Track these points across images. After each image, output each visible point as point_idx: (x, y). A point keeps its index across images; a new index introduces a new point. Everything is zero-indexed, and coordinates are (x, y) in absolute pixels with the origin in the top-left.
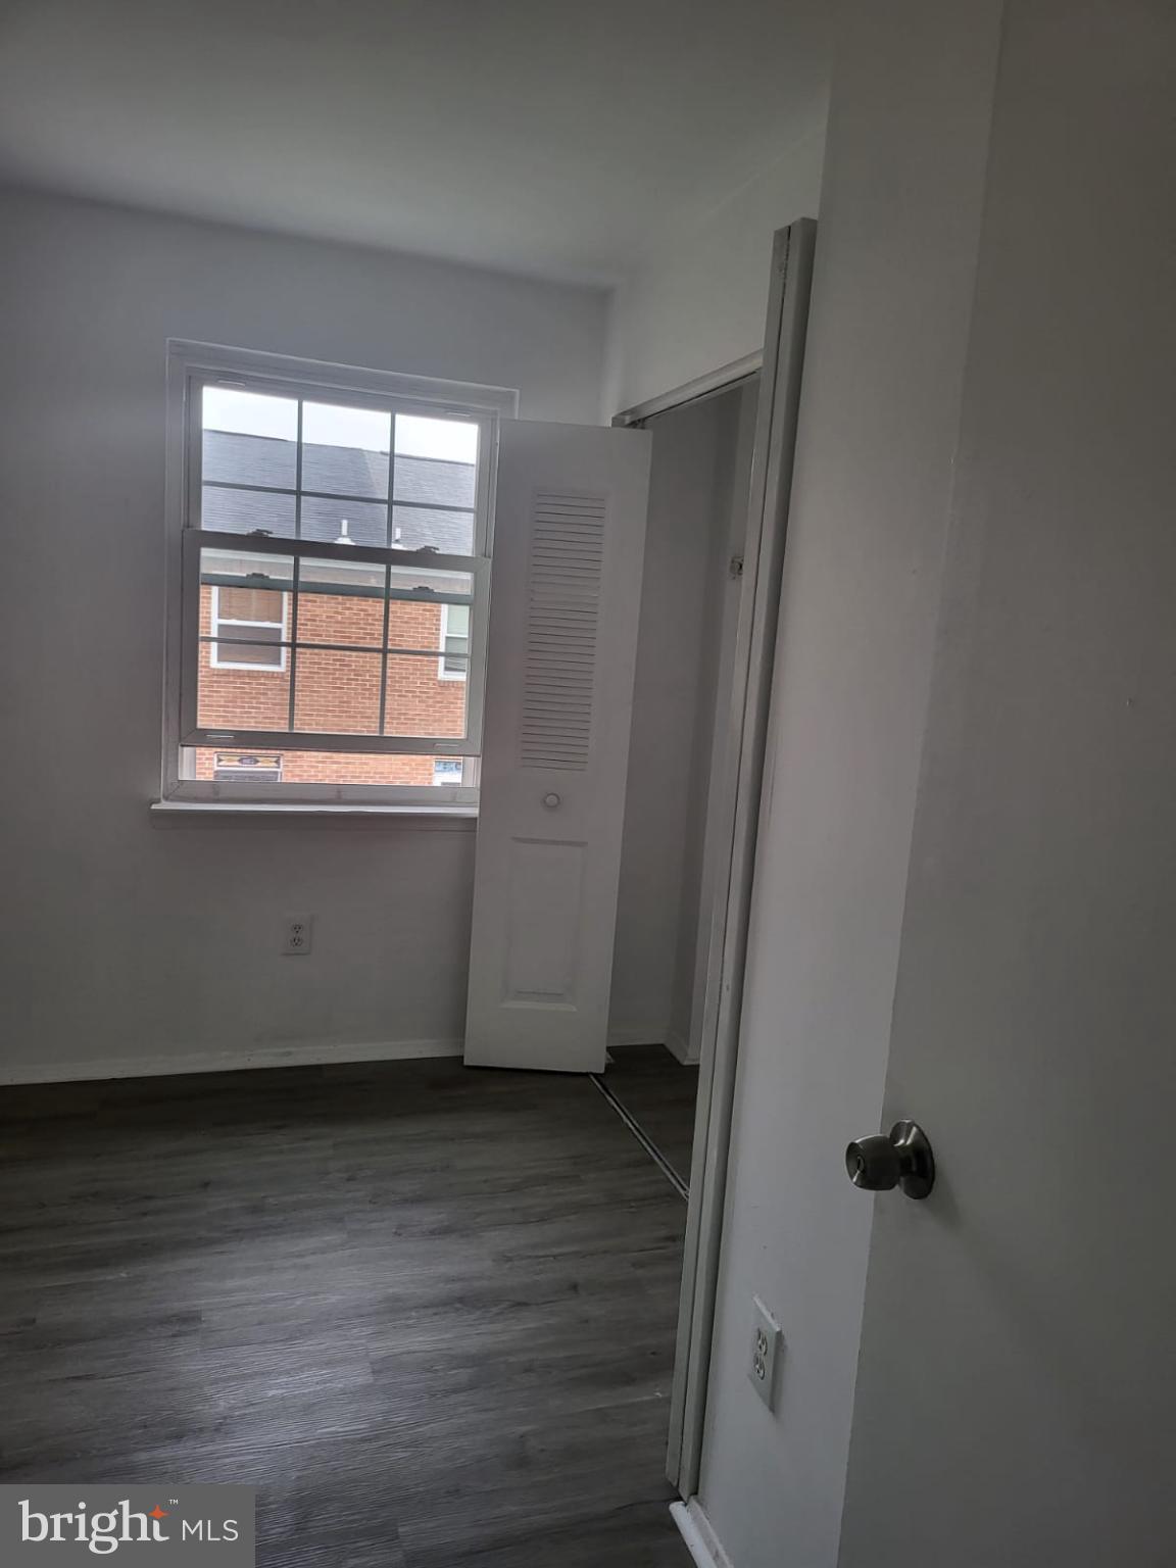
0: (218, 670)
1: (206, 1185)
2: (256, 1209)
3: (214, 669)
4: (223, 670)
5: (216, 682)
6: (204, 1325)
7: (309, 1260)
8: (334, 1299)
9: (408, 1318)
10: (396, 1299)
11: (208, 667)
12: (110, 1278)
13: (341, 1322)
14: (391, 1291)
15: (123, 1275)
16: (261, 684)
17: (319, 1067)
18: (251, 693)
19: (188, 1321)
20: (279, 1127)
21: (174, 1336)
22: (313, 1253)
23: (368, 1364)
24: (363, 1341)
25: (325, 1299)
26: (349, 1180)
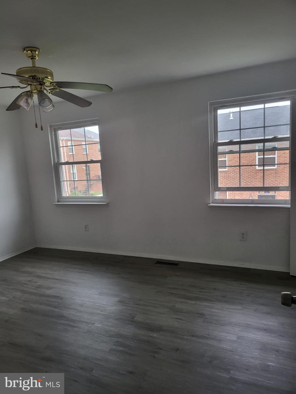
0: (258, 169)
1: (215, 289)
2: (224, 297)
3: (257, 169)
4: (259, 169)
5: (258, 172)
6: (205, 317)
7: (232, 310)
8: (234, 320)
9: (250, 330)
10: (249, 325)
11: (256, 169)
12: (190, 302)
13: (234, 325)
14: (248, 323)
15: (193, 303)
16: (270, 172)
17: (250, 269)
18: (267, 175)
19: (202, 315)
20: (235, 281)
21: (198, 317)
22: (233, 309)
23: (237, 336)
24: (238, 331)
25: (232, 320)
26: (248, 296)
